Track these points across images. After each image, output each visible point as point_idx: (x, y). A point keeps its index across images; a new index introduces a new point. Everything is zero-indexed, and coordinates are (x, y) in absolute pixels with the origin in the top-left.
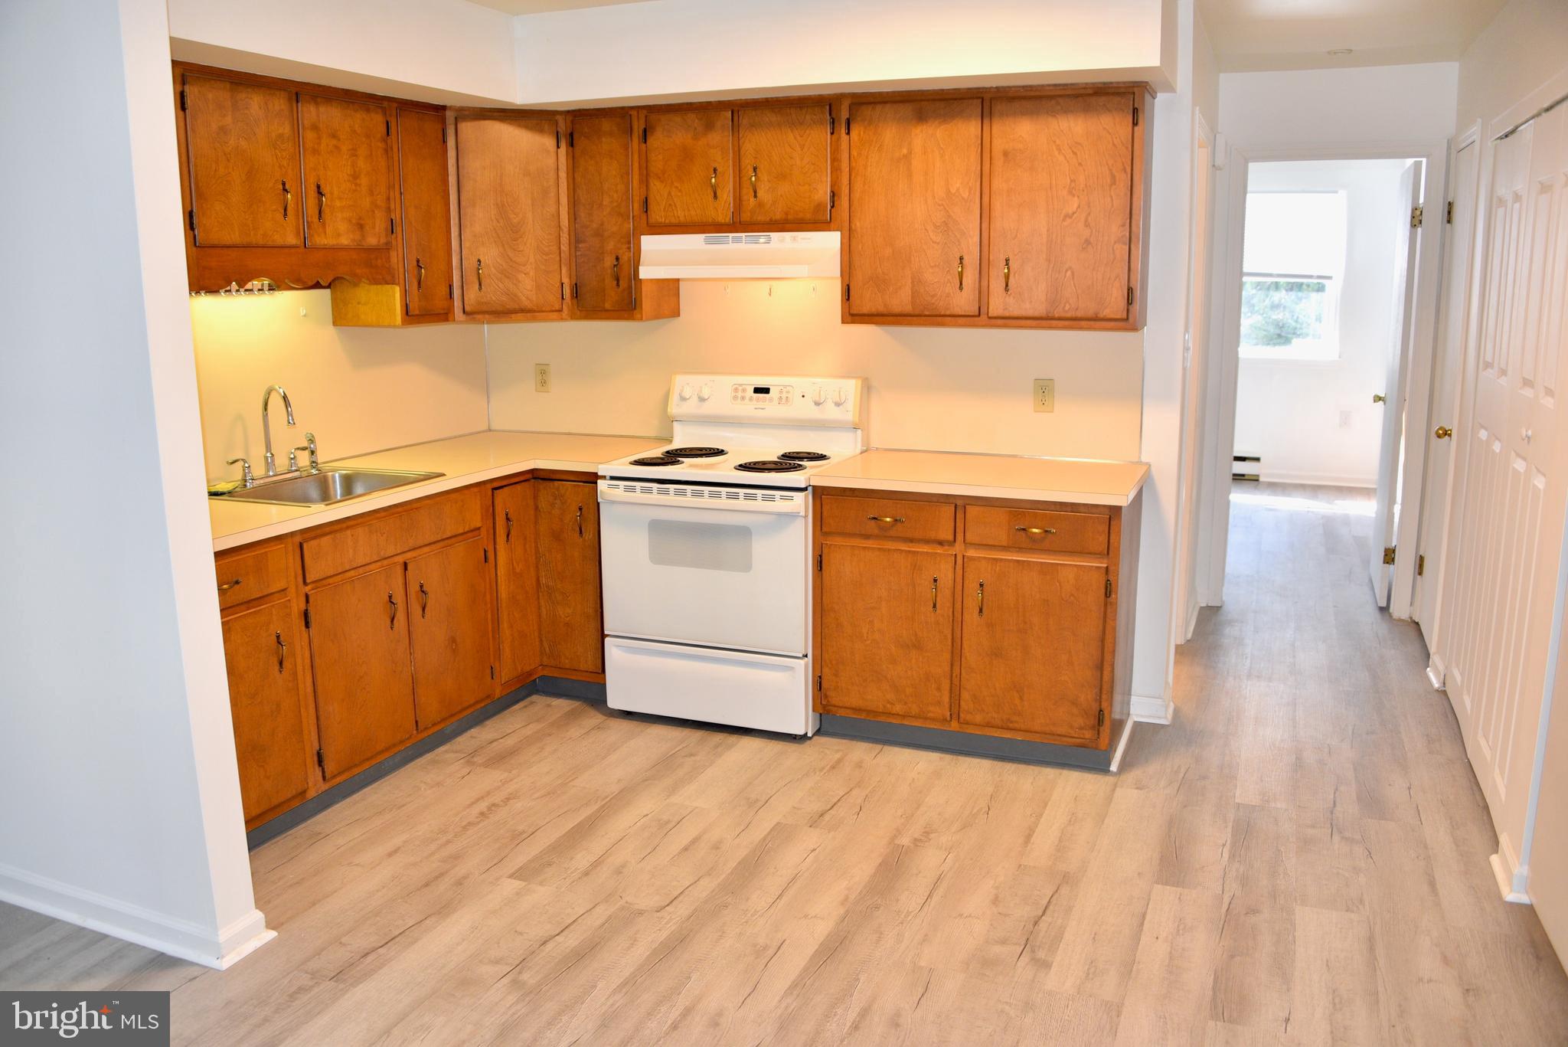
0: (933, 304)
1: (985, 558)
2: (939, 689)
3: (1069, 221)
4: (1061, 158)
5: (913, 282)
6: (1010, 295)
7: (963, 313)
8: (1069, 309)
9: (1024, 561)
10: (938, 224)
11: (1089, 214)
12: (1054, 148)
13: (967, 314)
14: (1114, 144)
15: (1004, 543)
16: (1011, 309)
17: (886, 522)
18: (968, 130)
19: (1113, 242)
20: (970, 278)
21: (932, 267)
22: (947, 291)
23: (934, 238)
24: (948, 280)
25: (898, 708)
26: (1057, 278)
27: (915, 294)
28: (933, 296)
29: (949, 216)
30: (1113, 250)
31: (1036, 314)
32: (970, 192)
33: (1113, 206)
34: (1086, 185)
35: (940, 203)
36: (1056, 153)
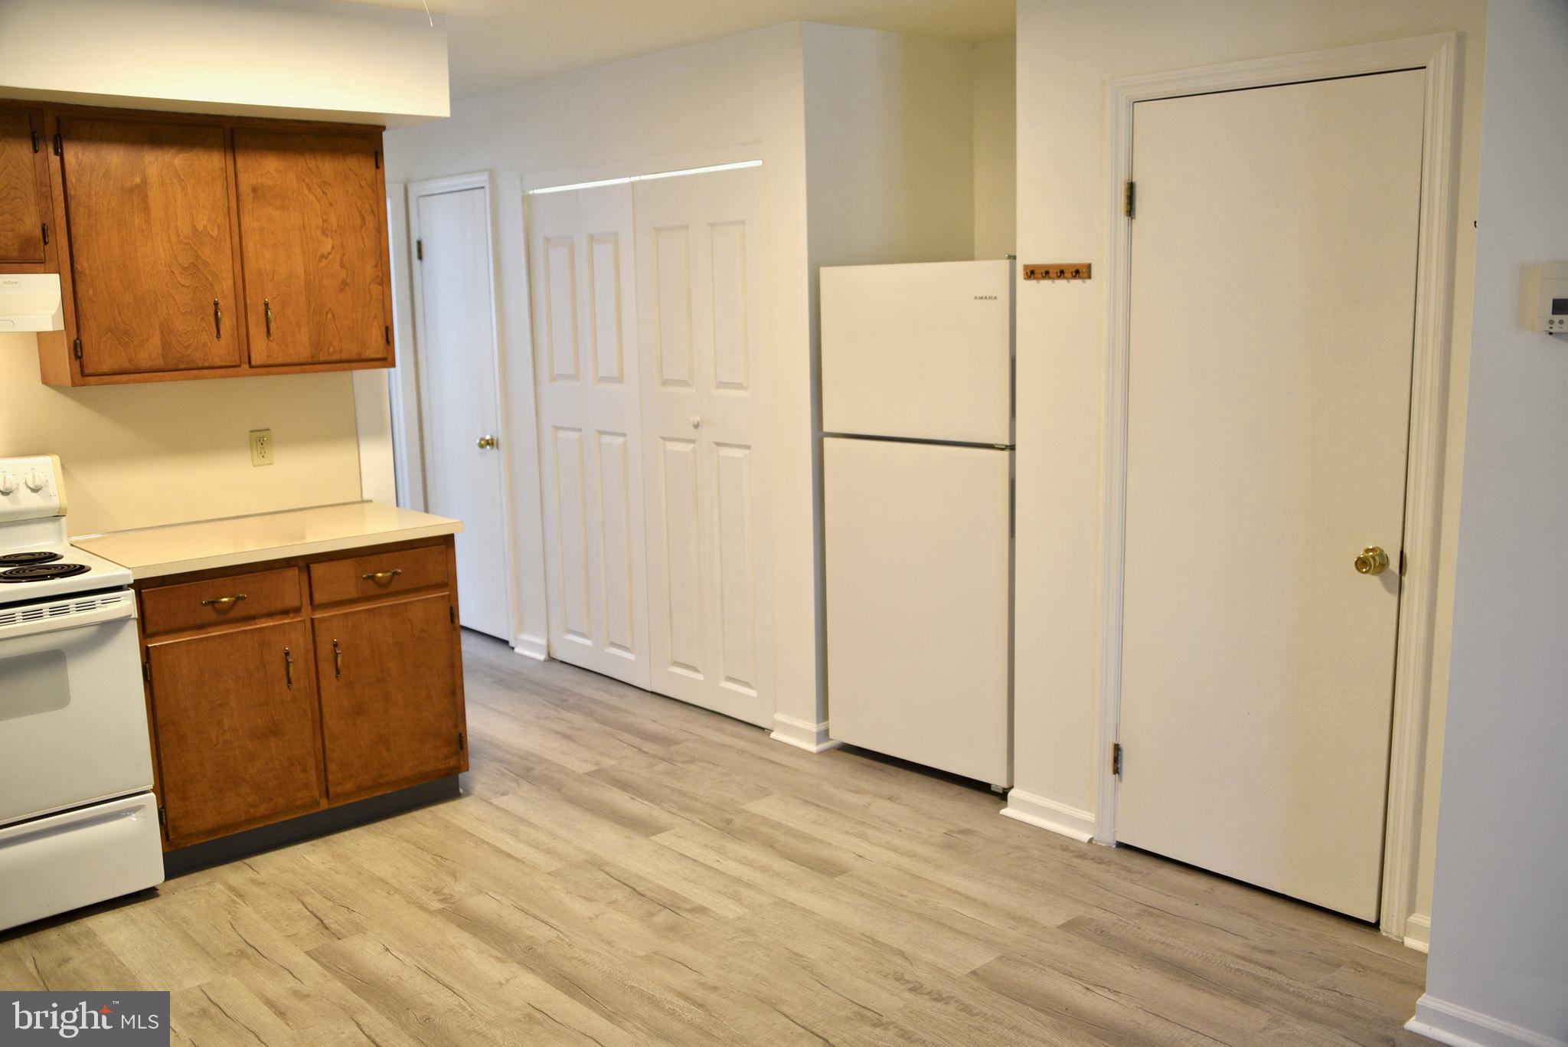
0: (188, 355)
1: (335, 615)
2: (305, 771)
3: (324, 262)
4: (311, 197)
5: (162, 333)
6: (272, 341)
7: (223, 364)
8: (334, 351)
9: (374, 609)
10: (185, 266)
11: (344, 255)
12: (304, 187)
13: (228, 364)
14: (361, 186)
15: (354, 595)
16: (275, 356)
17: (225, 602)
18: (210, 162)
19: (368, 283)
20: (227, 323)
21: (183, 314)
22: (203, 340)
23: (183, 281)
24: (204, 327)
25: (263, 809)
26: (319, 322)
27: (165, 345)
28: (188, 347)
29: (198, 256)
30: (369, 290)
31: (302, 360)
32: (219, 231)
33: (365, 247)
34: (338, 225)
35: (186, 241)
36: (306, 192)
